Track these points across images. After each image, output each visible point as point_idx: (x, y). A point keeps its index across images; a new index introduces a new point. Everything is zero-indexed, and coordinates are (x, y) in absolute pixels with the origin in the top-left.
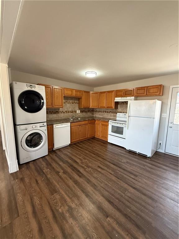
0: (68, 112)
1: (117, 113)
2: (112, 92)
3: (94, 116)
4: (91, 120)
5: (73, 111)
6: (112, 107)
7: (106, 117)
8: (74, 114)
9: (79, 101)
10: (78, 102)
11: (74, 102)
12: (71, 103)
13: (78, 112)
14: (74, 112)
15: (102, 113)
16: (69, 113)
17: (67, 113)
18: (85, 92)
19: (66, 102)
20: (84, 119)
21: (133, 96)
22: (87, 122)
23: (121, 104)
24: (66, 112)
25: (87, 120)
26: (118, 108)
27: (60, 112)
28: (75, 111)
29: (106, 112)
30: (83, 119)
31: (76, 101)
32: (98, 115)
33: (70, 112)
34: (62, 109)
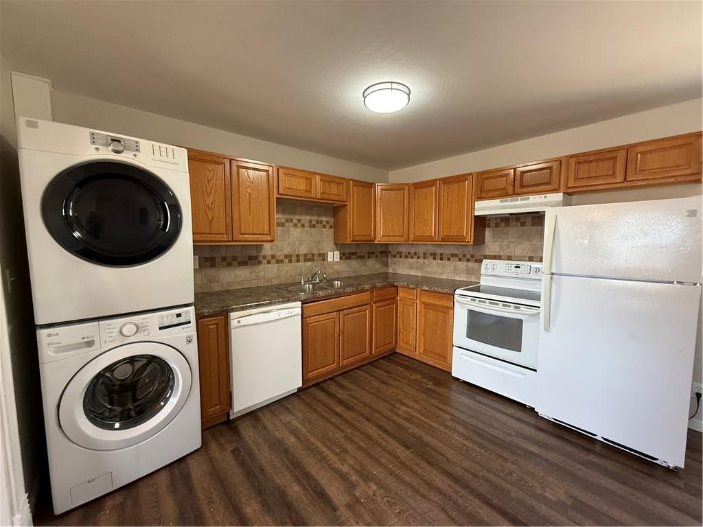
0: (294, 259)
1: (481, 261)
2: (460, 179)
3: (390, 271)
4: (383, 288)
5: (313, 255)
6: (461, 239)
7: (438, 276)
8: (315, 267)
9: (334, 216)
10: (331, 220)
11: (317, 222)
12: (307, 225)
13: (334, 256)
14: (316, 258)
15: (421, 261)
16: (298, 261)
17: (290, 261)
18: (358, 183)
19: (287, 220)
20: (354, 284)
21: (556, 190)
22: (365, 297)
23: (497, 225)
24: (287, 260)
25: (366, 287)
26: (484, 242)
27: (264, 257)
28: (320, 255)
29: (434, 256)
30: (351, 285)
31: (324, 219)
32: (403, 268)
33: (302, 258)
34: (271, 249)
